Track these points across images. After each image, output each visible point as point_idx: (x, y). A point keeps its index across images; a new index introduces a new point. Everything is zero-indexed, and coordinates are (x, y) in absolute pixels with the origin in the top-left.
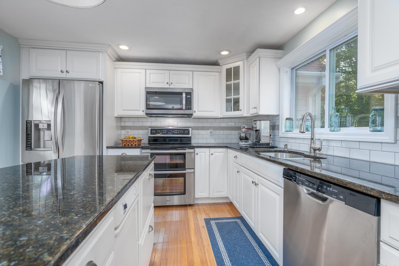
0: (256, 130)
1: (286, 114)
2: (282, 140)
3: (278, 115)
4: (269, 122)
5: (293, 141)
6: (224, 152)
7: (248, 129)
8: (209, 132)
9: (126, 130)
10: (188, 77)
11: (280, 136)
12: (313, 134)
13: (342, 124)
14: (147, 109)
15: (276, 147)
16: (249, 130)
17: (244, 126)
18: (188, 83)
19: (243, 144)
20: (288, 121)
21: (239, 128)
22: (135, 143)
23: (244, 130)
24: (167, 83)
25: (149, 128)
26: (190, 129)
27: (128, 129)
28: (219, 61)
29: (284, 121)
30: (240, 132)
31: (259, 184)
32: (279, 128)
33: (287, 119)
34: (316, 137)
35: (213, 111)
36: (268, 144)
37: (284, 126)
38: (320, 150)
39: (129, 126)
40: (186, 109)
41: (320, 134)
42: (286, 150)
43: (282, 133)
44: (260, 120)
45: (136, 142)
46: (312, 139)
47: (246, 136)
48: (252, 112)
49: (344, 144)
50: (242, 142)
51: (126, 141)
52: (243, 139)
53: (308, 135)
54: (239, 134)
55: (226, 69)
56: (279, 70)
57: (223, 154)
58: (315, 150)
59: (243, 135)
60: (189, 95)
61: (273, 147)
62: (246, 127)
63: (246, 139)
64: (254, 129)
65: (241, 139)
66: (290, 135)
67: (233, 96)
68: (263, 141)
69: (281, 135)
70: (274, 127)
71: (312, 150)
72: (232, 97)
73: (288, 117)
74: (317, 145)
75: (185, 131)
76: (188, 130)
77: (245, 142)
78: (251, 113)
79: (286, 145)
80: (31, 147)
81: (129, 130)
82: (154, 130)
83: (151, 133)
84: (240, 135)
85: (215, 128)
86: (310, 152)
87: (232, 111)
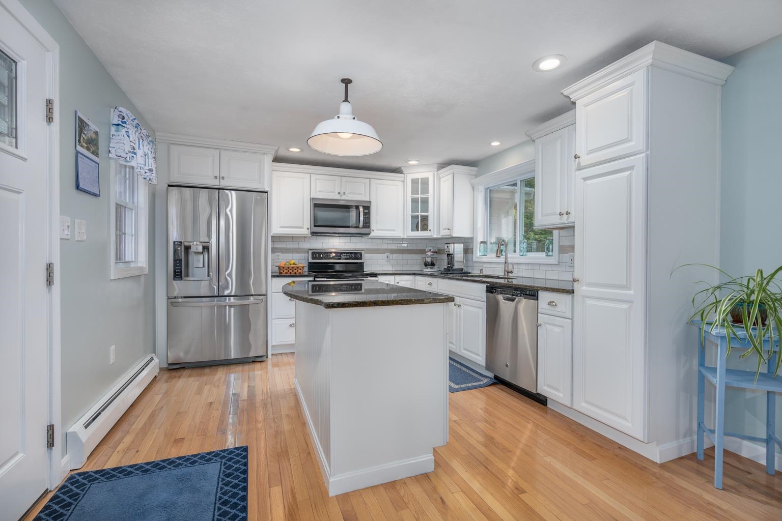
0: (448, 255)
1: (480, 238)
2: (476, 265)
3: (472, 238)
4: (463, 244)
5: (488, 265)
6: (411, 281)
7: (434, 252)
8: (385, 255)
9: (276, 254)
10: (364, 186)
11: (474, 261)
12: (506, 258)
13: (529, 250)
14: (315, 226)
15: (470, 273)
16: (435, 254)
17: (430, 249)
18: (363, 193)
19: (428, 270)
20: (482, 244)
21: (423, 252)
22: (299, 271)
23: (429, 254)
24: (339, 193)
25: (309, 251)
26: (363, 252)
27: (278, 252)
28: (403, 169)
29: (479, 245)
30: (423, 256)
31: (462, 305)
32: (473, 252)
33: (481, 242)
34: (509, 261)
35: (394, 230)
36: (462, 270)
37: (478, 250)
38: (511, 272)
39: (280, 248)
40: (364, 227)
41: (511, 258)
42: (482, 274)
43: (477, 258)
44: (453, 243)
45: (300, 269)
46: (506, 263)
47: (432, 261)
48: (444, 233)
49: (530, 267)
50: (427, 268)
51: (288, 268)
52: (429, 265)
53: (502, 259)
54: (423, 259)
55: (412, 179)
56: (473, 188)
57: (410, 282)
58: (508, 272)
59: (429, 260)
60: (367, 210)
61: (467, 273)
62: (432, 251)
63: (433, 264)
64: (446, 253)
65: (426, 265)
66: (484, 259)
67: (421, 212)
68: (457, 266)
69: (475, 259)
70: (468, 251)
71: (506, 273)
72: (420, 214)
73: (482, 241)
74: (510, 268)
75: (357, 255)
76: (361, 254)
77: (431, 268)
78: (441, 234)
79: (481, 270)
80: (181, 276)
81: (280, 254)
82: (316, 254)
83: (313, 258)
84: (425, 260)
85: (393, 251)
86: (504, 275)
87: (418, 231)
